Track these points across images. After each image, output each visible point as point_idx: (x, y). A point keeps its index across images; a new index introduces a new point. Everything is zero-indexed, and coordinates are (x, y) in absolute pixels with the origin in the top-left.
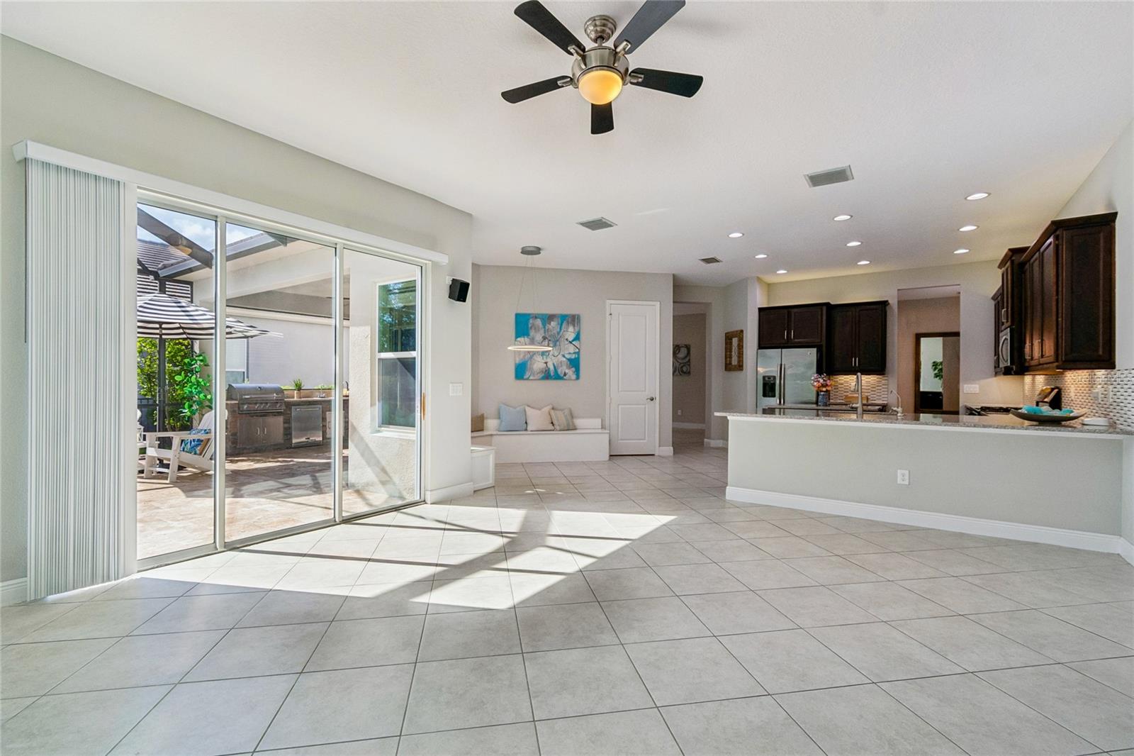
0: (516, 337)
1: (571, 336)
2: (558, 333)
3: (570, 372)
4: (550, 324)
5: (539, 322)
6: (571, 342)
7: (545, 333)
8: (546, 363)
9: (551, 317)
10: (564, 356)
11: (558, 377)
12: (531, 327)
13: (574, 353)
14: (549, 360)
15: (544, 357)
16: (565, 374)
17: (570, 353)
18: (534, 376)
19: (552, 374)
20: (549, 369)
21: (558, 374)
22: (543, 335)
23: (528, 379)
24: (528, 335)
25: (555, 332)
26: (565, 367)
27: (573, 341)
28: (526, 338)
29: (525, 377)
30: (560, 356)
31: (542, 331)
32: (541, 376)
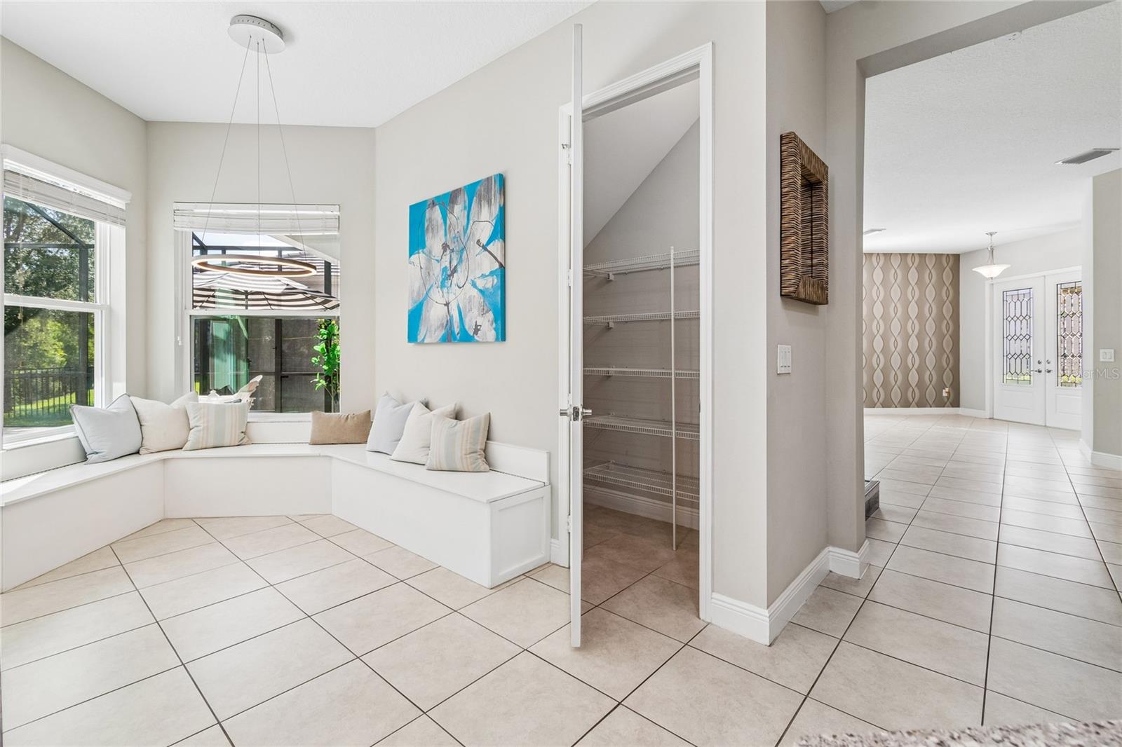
0: (410, 256)
1: (484, 231)
2: (465, 232)
3: (487, 325)
4: (452, 213)
5: (437, 213)
6: (485, 248)
7: (446, 235)
8: (447, 304)
9: (453, 197)
10: (474, 285)
11: (466, 338)
12: (427, 229)
13: (492, 273)
14: (451, 297)
15: (445, 290)
16: (477, 330)
17: (483, 276)
18: (431, 337)
19: (457, 330)
20: (451, 318)
21: (465, 329)
22: (443, 241)
23: (422, 343)
24: (424, 246)
25: (460, 229)
26: (475, 311)
27: (489, 243)
28: (421, 254)
29: (420, 338)
30: (468, 285)
31: (442, 232)
32: (440, 333)
